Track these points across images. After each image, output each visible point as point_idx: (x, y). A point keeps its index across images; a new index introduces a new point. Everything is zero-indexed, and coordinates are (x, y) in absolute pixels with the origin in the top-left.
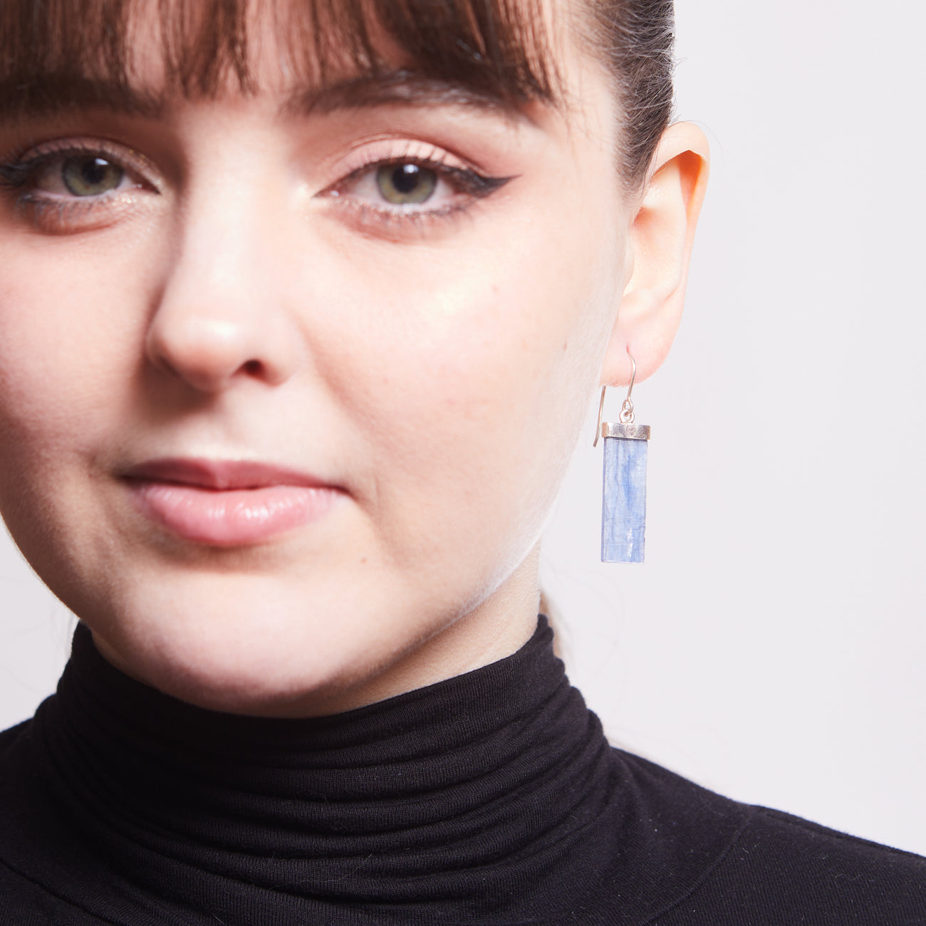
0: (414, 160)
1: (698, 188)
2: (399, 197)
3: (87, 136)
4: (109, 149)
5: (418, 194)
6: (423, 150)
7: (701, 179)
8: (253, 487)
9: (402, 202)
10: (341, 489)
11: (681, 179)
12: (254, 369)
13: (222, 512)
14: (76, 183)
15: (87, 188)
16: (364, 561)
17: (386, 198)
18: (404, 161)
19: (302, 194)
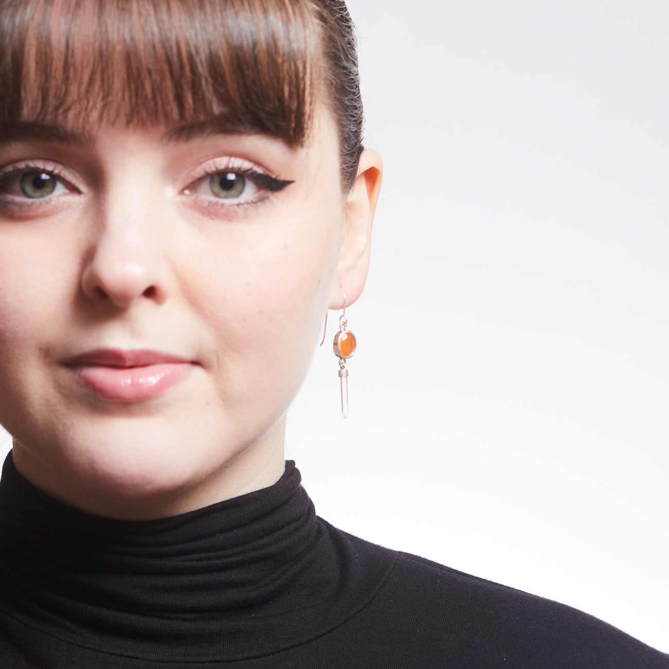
0: (232, 171)
1: (376, 189)
2: (223, 193)
3: (39, 158)
4: (50, 167)
5: (233, 192)
6: (237, 163)
7: (377, 183)
8: (144, 365)
9: (226, 197)
10: (196, 363)
11: (366, 184)
12: (151, 292)
13: (129, 381)
14: (29, 189)
15: (35, 192)
16: (208, 403)
17: (216, 195)
18: (227, 170)
19: (170, 192)
